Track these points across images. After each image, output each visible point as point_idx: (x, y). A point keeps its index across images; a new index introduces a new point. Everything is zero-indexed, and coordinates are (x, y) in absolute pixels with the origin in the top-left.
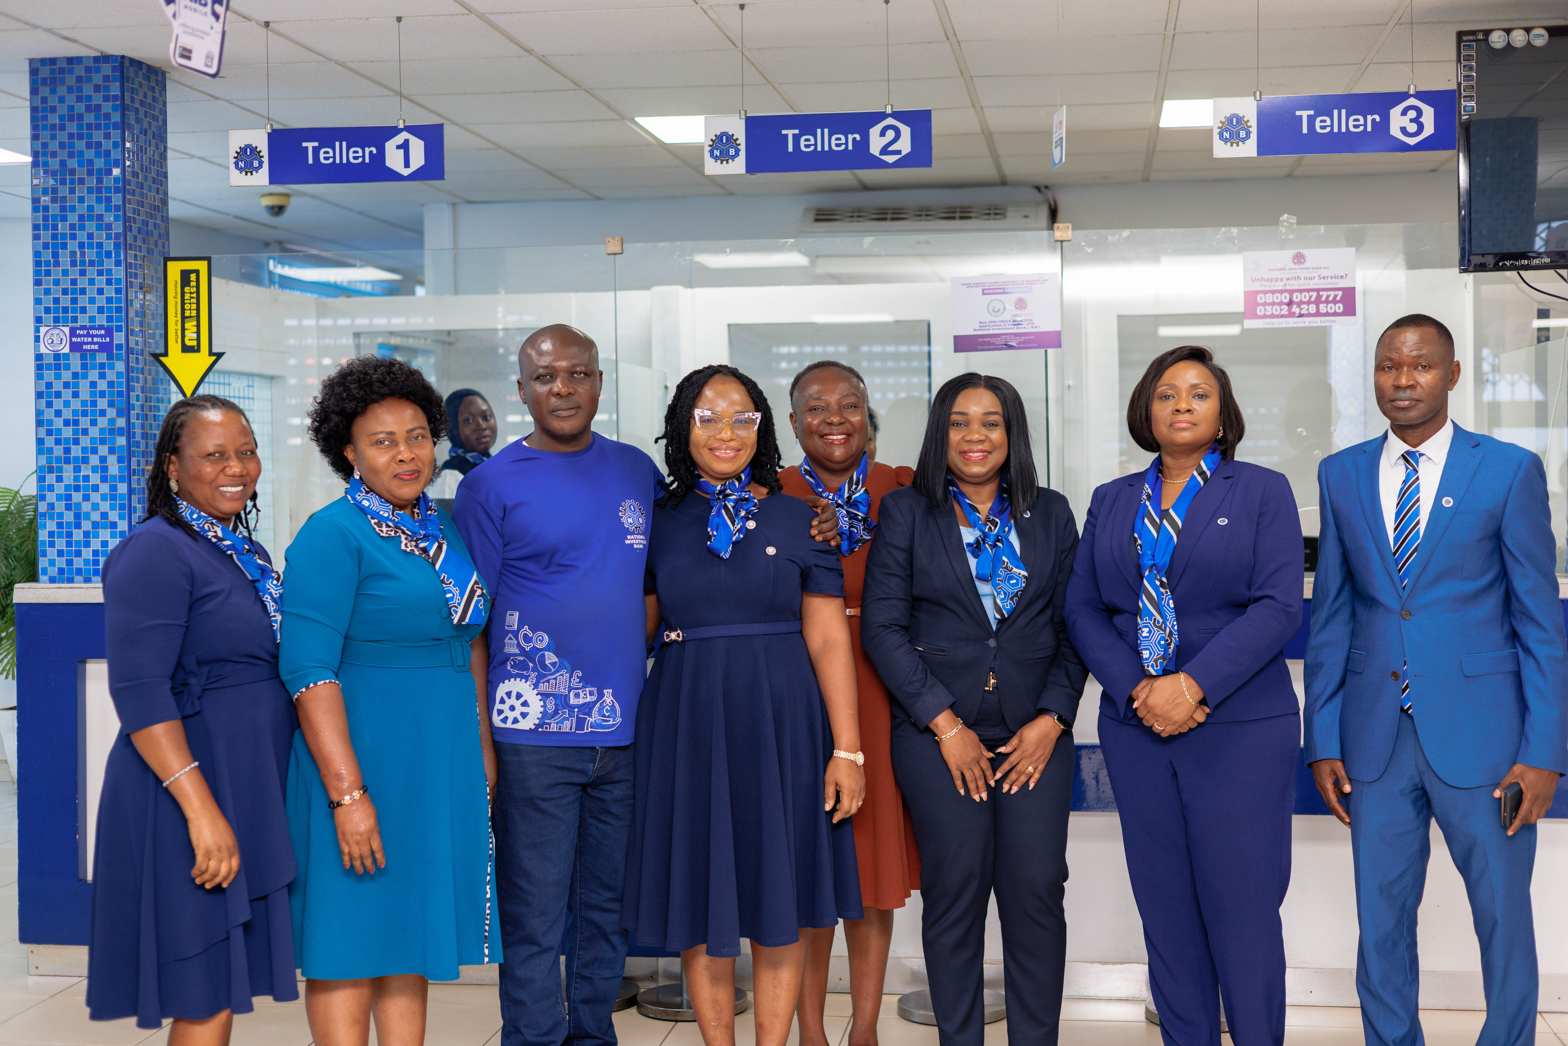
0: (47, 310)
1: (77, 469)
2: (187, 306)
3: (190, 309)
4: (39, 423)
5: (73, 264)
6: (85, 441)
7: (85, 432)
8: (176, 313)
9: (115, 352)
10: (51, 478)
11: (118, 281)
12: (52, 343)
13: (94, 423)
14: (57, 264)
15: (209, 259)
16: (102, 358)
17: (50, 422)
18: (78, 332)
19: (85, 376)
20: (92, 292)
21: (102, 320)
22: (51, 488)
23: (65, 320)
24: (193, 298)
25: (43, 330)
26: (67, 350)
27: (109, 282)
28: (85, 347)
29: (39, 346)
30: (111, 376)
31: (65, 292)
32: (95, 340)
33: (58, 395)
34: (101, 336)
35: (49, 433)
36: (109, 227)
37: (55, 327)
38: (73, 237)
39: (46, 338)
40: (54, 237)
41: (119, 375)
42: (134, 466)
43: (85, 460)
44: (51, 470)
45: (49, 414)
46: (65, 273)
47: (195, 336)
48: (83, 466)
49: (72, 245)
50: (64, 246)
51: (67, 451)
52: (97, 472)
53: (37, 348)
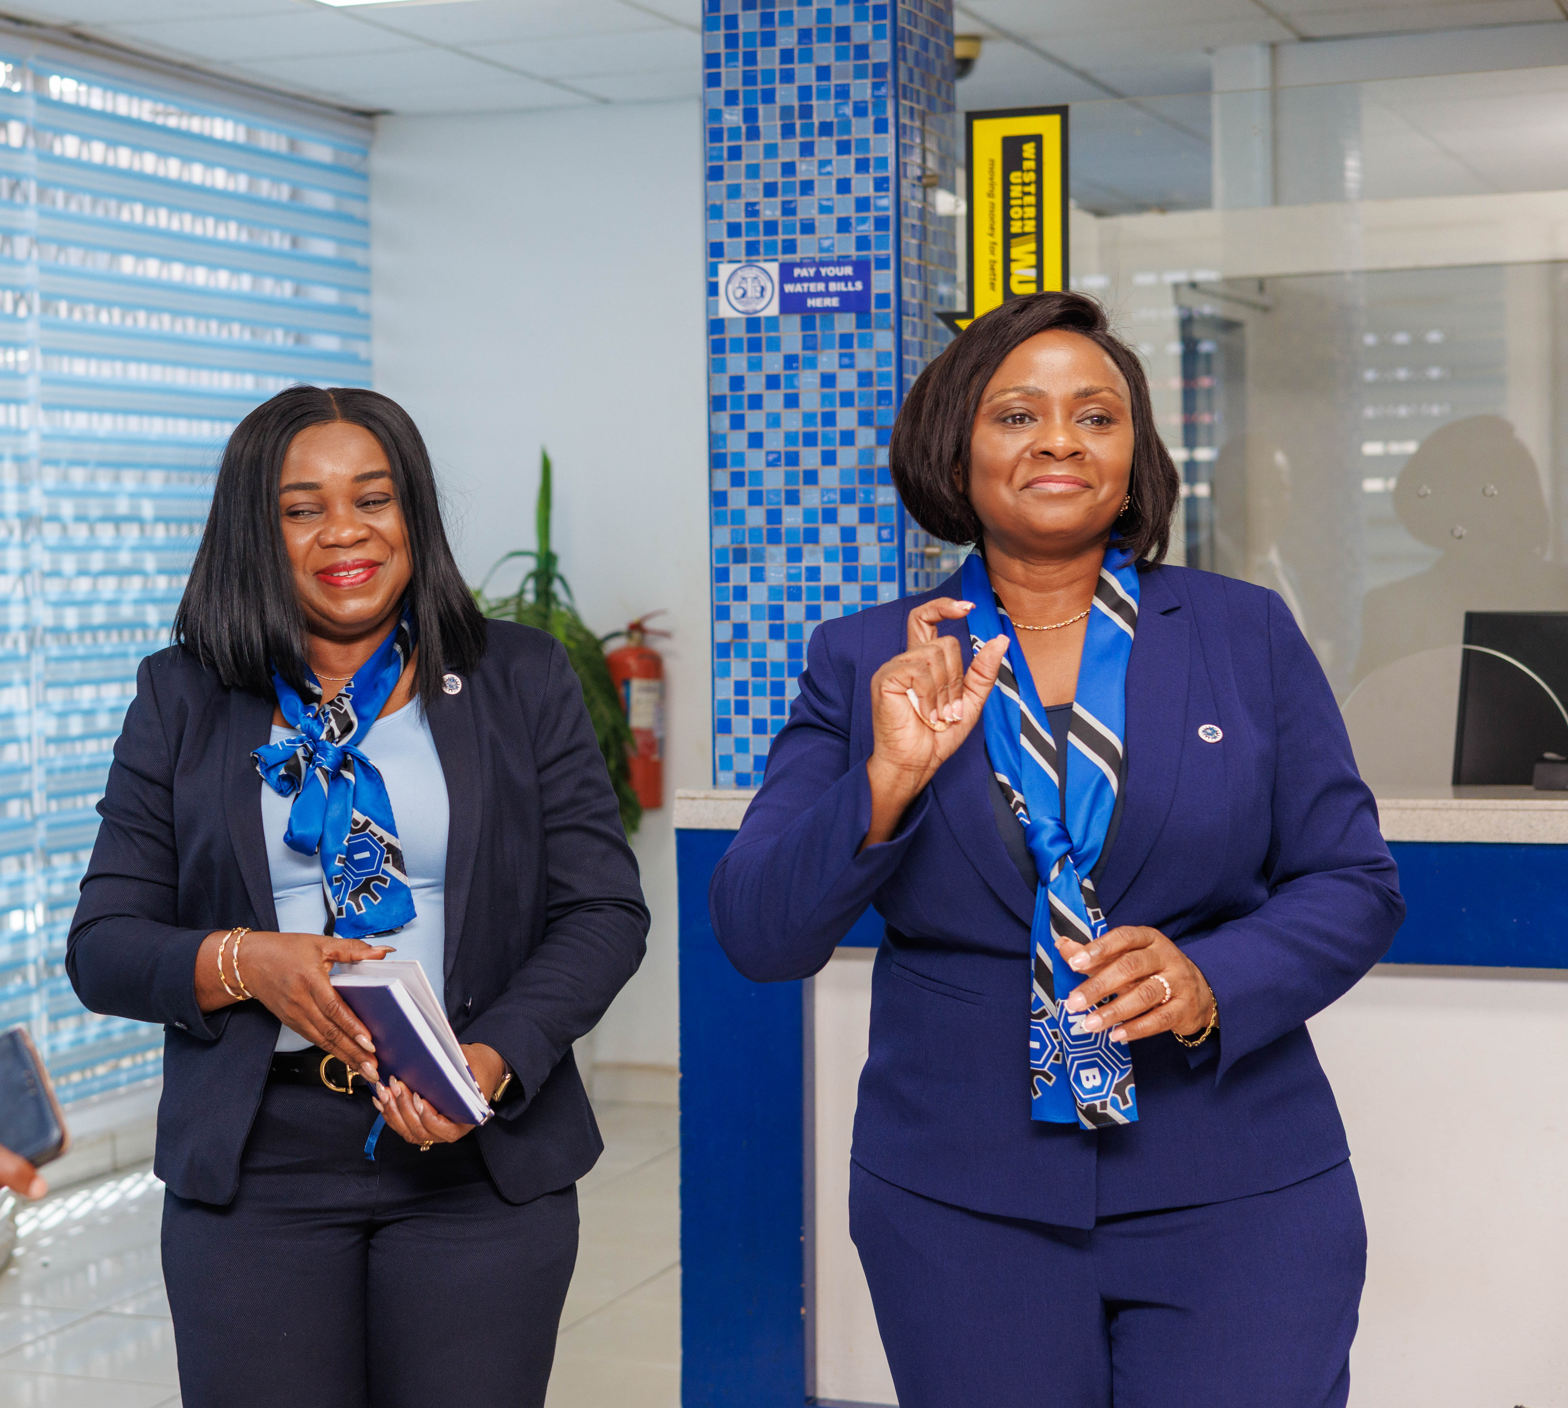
0: (734, 230)
1: (794, 555)
2: (1015, 213)
3: (1022, 219)
4: (716, 461)
5: (788, 131)
6: (811, 497)
7: (811, 477)
8: (992, 228)
9: (873, 310)
10: (739, 574)
11: (882, 163)
12: (744, 295)
13: (829, 458)
14: (753, 133)
15: (1062, 111)
16: (846, 323)
17: (739, 458)
18: (797, 272)
19: (811, 364)
20: (826, 189)
21: (847, 246)
22: (741, 593)
23: (771, 248)
24: (1029, 194)
25: (725, 270)
26: (774, 309)
27: (862, 166)
28: (811, 303)
29: (716, 303)
30: (865, 360)
31: (770, 190)
32: (833, 287)
33: (756, 402)
34: (845, 279)
35: (737, 480)
36: (862, 51)
37: (750, 264)
38: (788, 77)
39: (730, 287)
40: (749, 79)
41: (881, 358)
42: (909, 548)
43: (812, 536)
44: (740, 556)
45: (737, 442)
46: (771, 151)
47: (1032, 274)
48: (807, 548)
49: (787, 95)
50: (769, 97)
51: (774, 516)
52: (836, 560)
53: (711, 307)
